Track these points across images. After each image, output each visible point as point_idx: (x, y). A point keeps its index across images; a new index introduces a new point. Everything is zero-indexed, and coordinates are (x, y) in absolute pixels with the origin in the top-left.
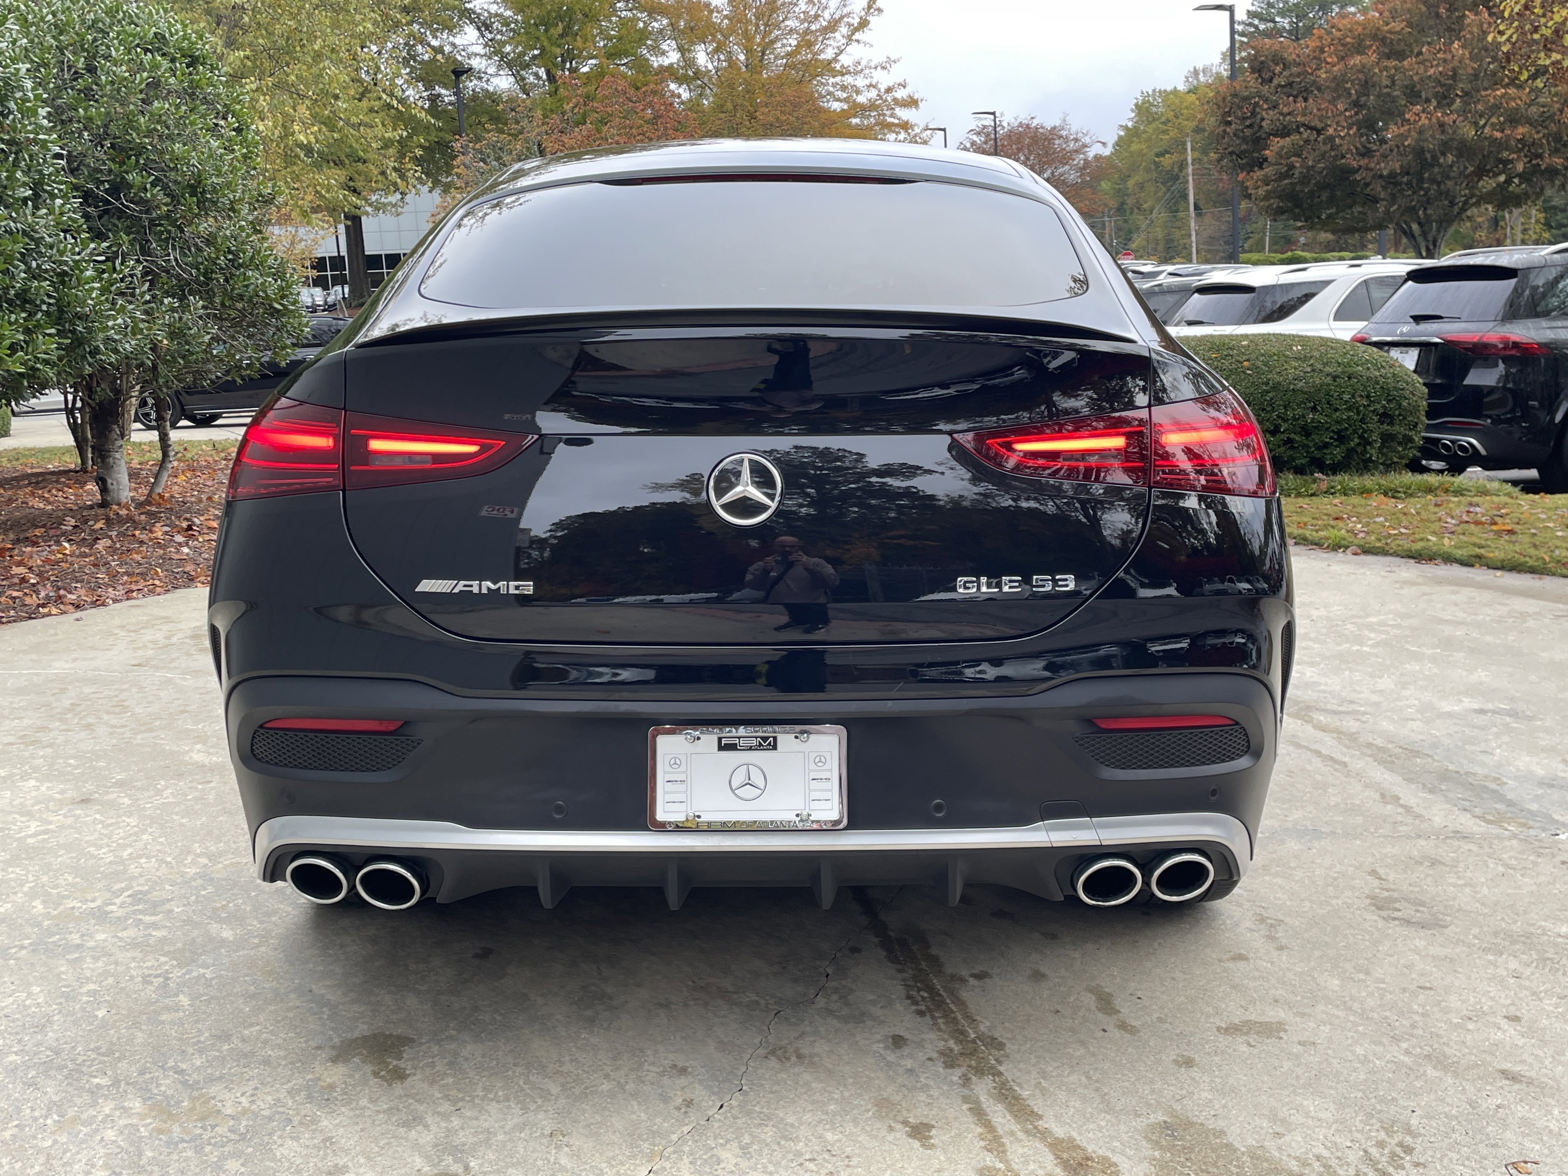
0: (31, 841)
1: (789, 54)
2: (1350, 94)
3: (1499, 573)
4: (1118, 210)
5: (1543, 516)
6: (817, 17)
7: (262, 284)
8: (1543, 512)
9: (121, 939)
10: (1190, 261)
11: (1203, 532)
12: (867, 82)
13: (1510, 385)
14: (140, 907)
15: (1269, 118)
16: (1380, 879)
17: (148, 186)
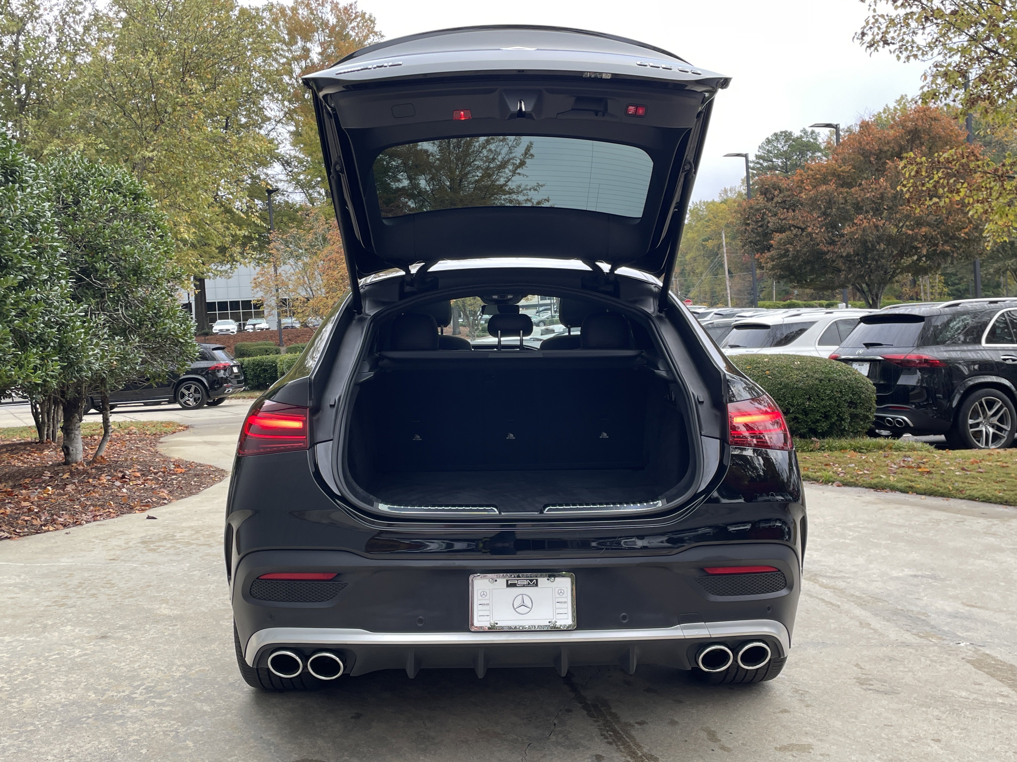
0: (78, 660)
1: (476, 181)
2: (820, 208)
3: (923, 497)
4: (681, 273)
5: (948, 463)
6: (494, 159)
7: (173, 327)
8: (947, 461)
9: (145, 712)
10: (727, 305)
11: (756, 468)
12: (525, 198)
13: (925, 385)
14: (152, 694)
15: (772, 222)
16: (861, 668)
17: (108, 270)
